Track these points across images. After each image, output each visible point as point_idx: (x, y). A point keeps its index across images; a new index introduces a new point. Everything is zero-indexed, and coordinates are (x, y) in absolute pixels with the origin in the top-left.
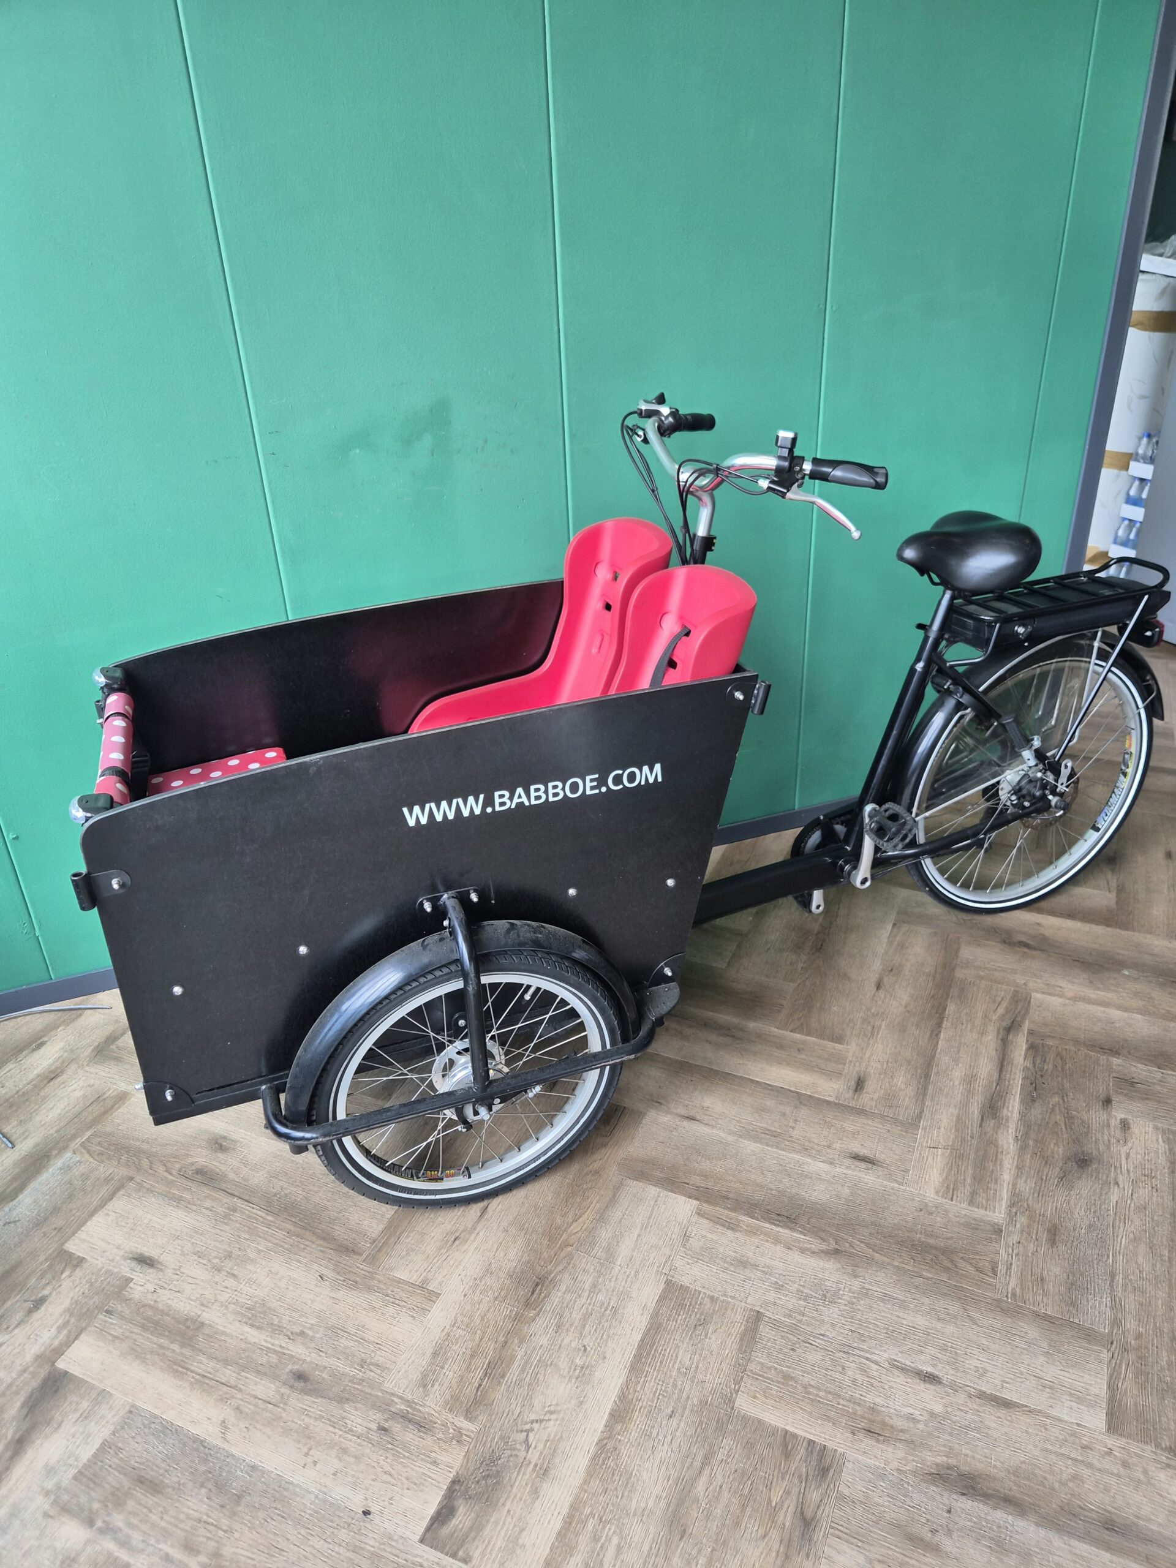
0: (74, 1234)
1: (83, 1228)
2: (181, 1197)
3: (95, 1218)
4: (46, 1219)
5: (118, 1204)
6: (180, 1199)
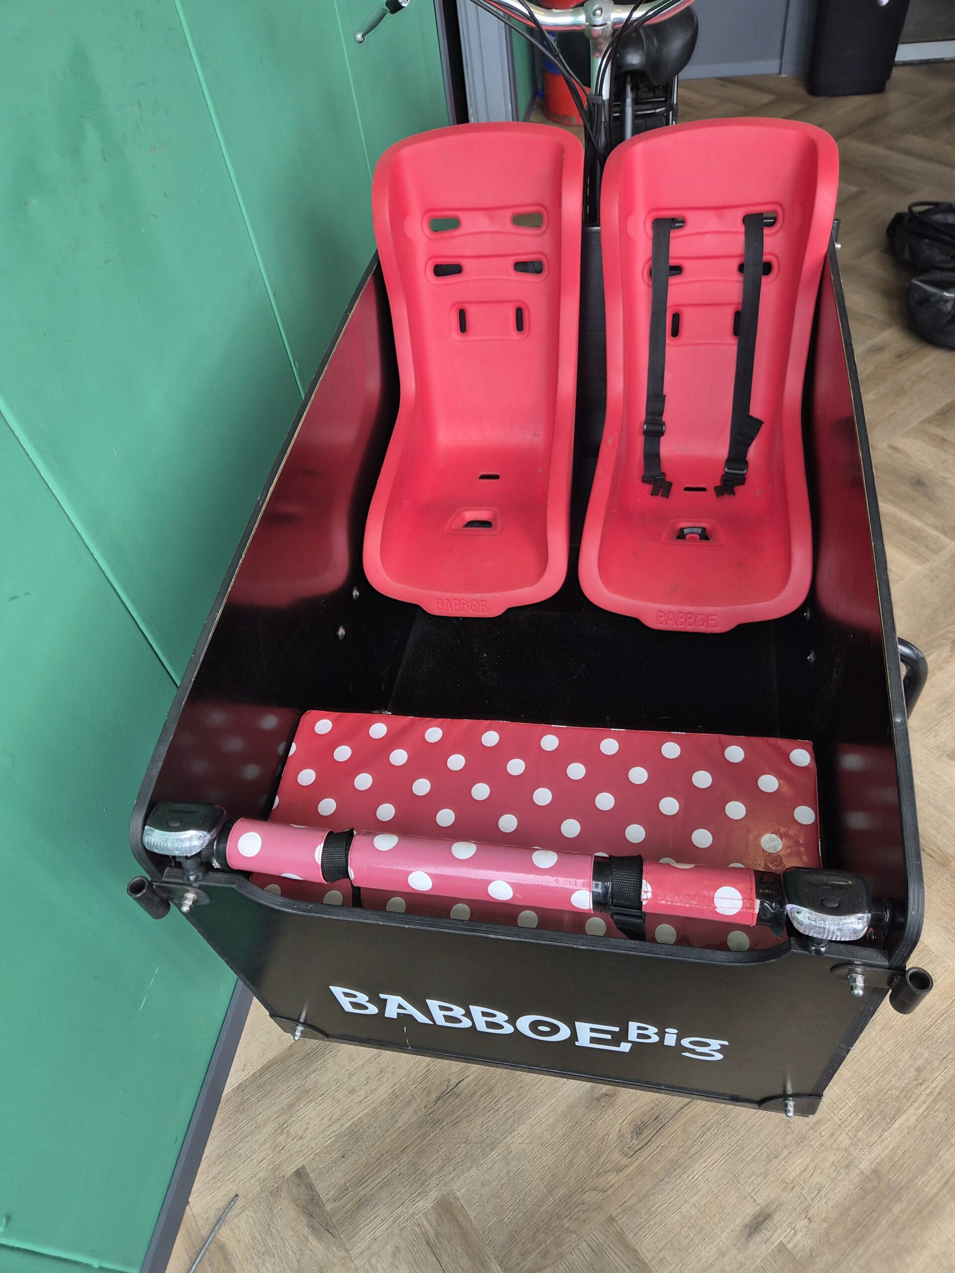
5: (649, 1243)
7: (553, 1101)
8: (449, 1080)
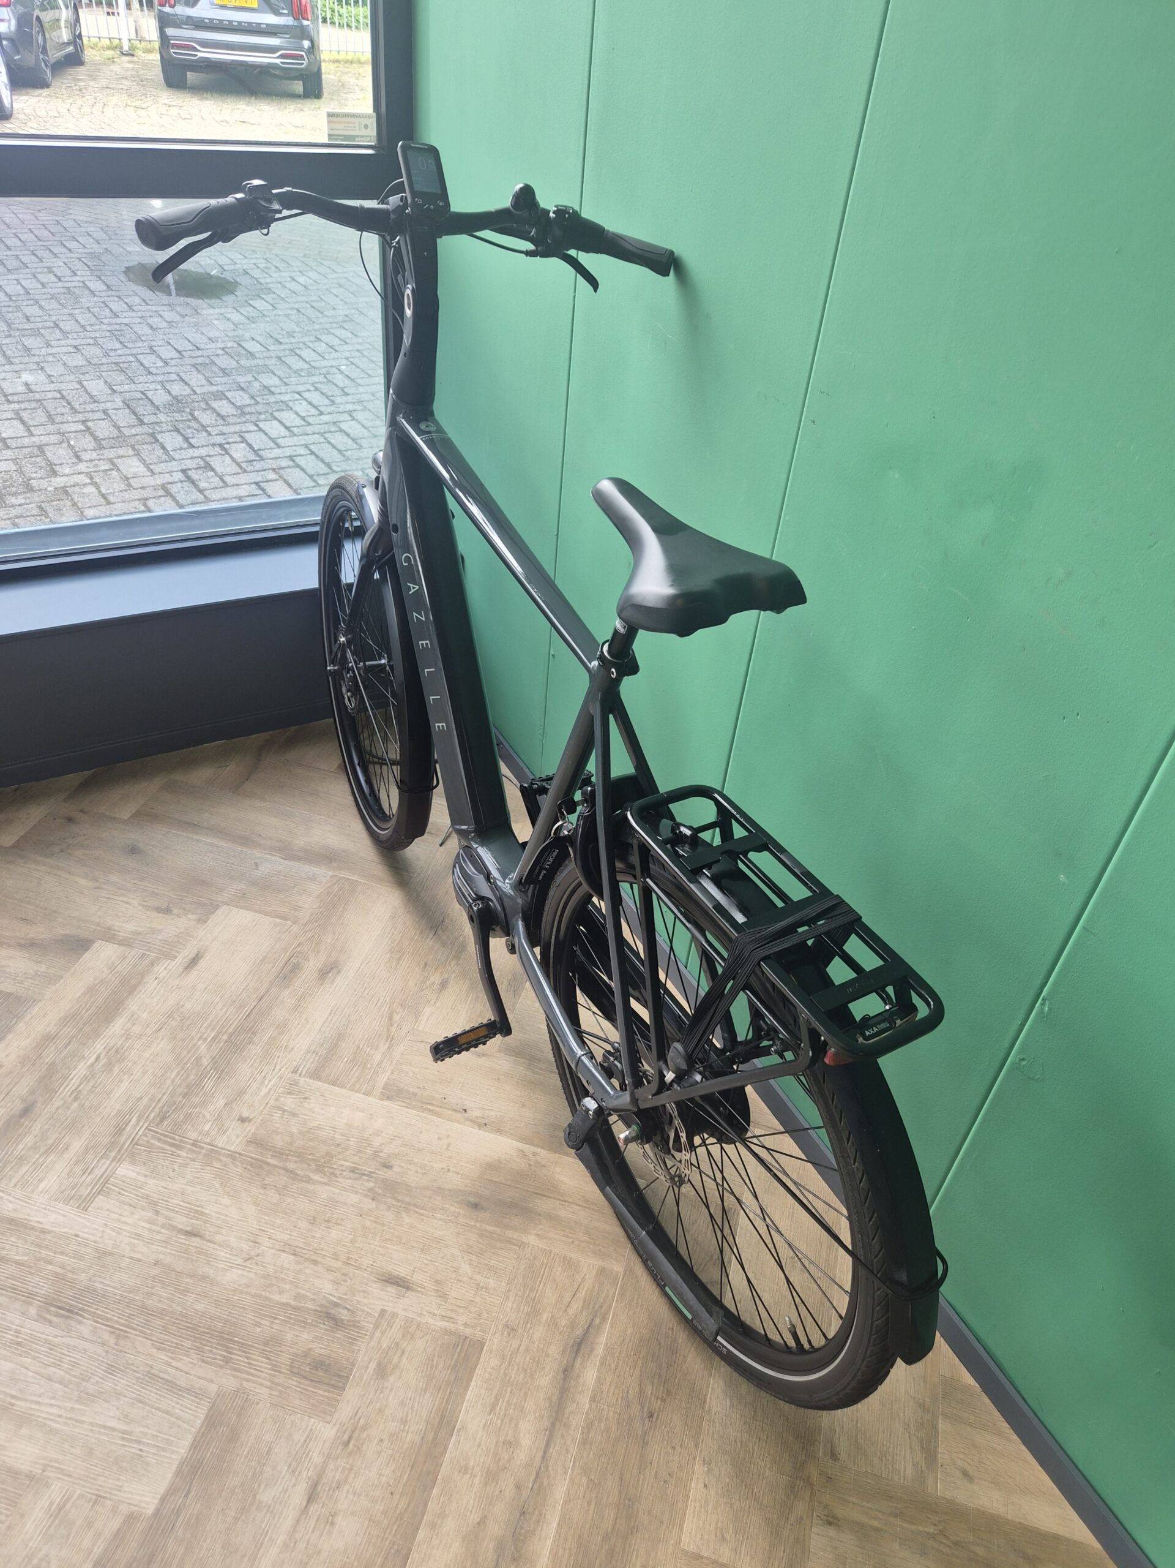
0: (236, 906)
1: (241, 910)
2: (267, 963)
4: (258, 884)
5: (266, 923)
6: (263, 964)
7: (363, 954)
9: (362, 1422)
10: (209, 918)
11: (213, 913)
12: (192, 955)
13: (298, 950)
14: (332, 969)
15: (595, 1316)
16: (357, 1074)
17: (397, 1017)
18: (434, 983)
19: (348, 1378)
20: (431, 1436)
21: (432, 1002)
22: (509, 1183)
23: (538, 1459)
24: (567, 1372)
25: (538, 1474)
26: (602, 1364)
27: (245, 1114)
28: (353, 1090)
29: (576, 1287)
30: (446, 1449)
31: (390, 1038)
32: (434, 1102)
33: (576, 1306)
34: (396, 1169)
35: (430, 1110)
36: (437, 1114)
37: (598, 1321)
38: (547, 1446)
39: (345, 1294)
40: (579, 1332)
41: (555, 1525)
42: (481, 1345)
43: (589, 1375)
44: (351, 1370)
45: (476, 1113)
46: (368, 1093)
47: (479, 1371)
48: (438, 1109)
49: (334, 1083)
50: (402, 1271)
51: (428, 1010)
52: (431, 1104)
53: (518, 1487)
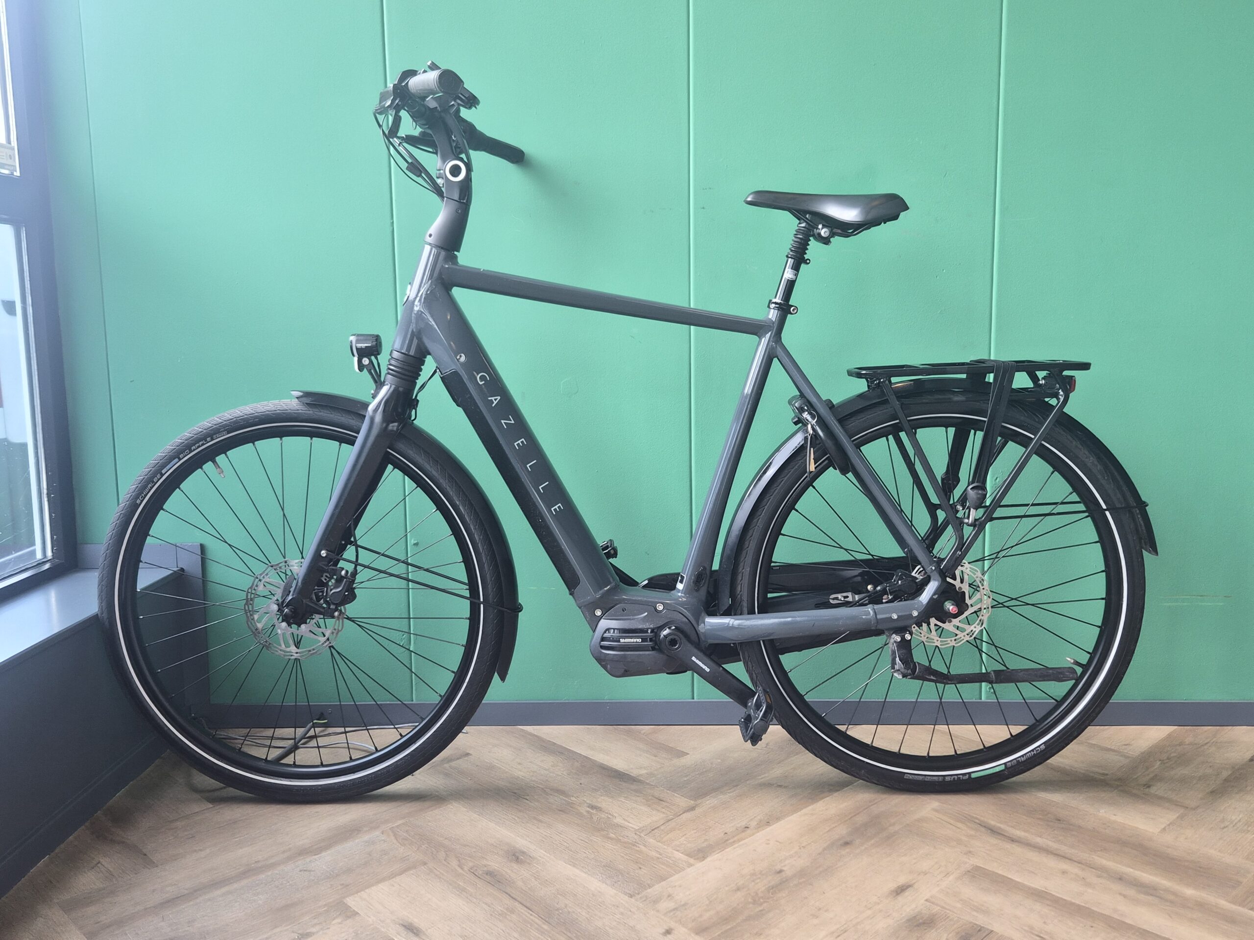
0: (357, 892)
1: (367, 890)
2: (465, 889)
3: (381, 886)
4: (337, 875)
5: (405, 880)
6: (463, 890)
7: (513, 836)
8: (528, 795)
9: (1026, 928)
10: (354, 911)
11: (348, 908)
12: (401, 929)
13: (466, 868)
14: (514, 855)
15: (972, 821)
16: (663, 867)
17: (612, 835)
18: (588, 812)
19: (982, 927)
20: (1048, 902)
21: (610, 816)
22: (834, 826)
23: (1080, 865)
24: (1013, 840)
25: (1091, 868)
26: (1012, 827)
27: (664, 931)
28: (680, 872)
29: (944, 822)
30: (1062, 899)
31: (634, 844)
32: (726, 838)
33: (959, 825)
34: (784, 868)
35: (734, 842)
36: (739, 841)
37: (977, 821)
38: (1070, 859)
39: (901, 914)
40: (983, 829)
41: (1131, 870)
42: (977, 866)
43: (1018, 833)
44: (976, 924)
45: (753, 824)
46: (690, 865)
47: (1000, 872)
48: (735, 839)
49: (663, 879)
50: (893, 885)
51: (618, 820)
52: (727, 840)
53: (1099, 877)
